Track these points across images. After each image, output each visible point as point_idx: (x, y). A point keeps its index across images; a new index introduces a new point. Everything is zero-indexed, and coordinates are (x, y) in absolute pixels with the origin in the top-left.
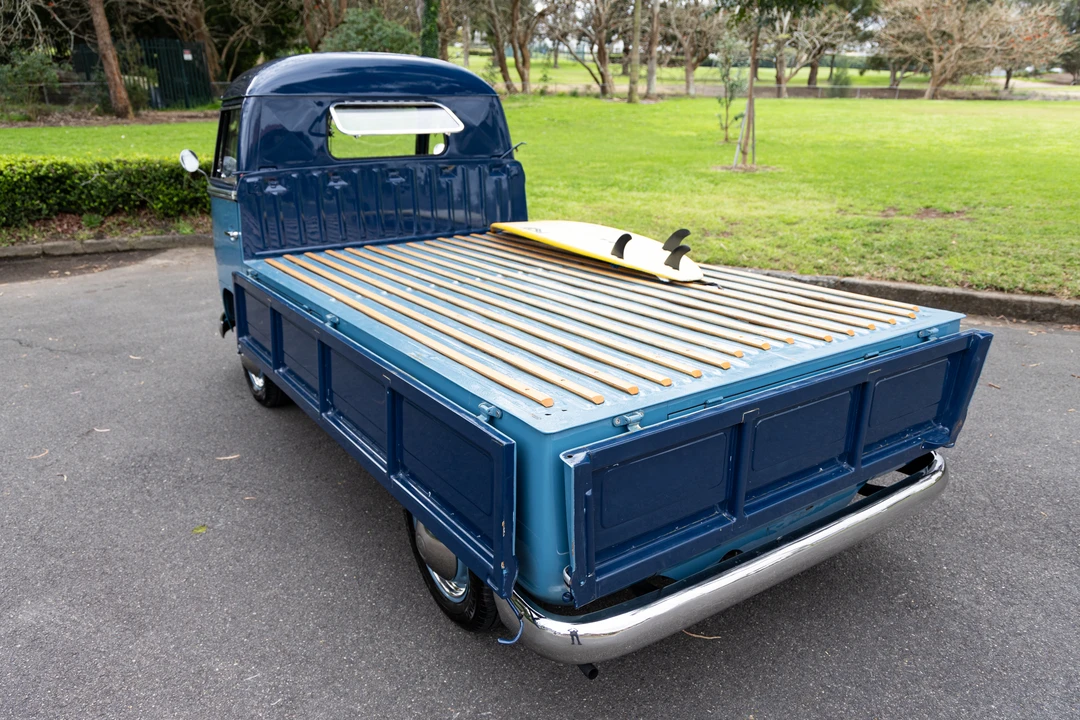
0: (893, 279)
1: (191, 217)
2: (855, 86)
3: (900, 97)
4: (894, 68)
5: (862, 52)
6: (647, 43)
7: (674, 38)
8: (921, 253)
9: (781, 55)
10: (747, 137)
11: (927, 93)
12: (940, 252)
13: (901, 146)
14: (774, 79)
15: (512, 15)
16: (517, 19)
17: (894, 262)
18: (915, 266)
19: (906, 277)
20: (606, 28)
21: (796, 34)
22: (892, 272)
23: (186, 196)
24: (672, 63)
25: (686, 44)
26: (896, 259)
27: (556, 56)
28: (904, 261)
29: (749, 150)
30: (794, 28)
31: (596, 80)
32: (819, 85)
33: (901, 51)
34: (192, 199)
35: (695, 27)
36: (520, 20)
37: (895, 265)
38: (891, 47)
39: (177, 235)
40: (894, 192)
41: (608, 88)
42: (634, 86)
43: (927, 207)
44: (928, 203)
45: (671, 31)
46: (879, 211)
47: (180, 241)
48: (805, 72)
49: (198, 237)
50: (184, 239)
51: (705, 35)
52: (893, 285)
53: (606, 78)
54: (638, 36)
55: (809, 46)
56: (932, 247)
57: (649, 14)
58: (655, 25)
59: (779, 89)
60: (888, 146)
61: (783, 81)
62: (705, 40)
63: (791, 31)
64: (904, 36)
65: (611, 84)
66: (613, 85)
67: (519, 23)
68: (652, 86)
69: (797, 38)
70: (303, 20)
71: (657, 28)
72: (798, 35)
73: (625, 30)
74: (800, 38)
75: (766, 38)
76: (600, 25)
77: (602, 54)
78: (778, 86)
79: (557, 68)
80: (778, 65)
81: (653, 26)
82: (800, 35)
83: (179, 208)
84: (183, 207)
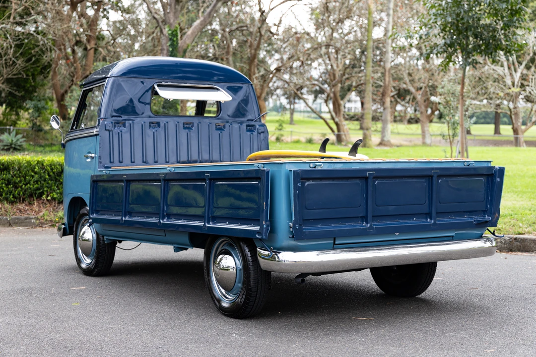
7: (407, 92)
9: (515, 108)
15: (250, 70)
16: (254, 74)
20: (340, 82)
21: (528, 89)
25: (419, 97)
30: (525, 83)
31: (333, 131)
36: (257, 75)
41: (343, 137)
42: (367, 132)
45: (405, 86)
53: (341, 127)
54: (370, 88)
57: (382, 70)
58: (387, 79)
59: (516, 139)
61: (520, 132)
63: (522, 86)
65: (346, 132)
66: (349, 134)
67: (256, 78)
68: (386, 134)
69: (530, 93)
70: (55, 72)
71: (389, 82)
72: (530, 90)
73: (359, 83)
74: (532, 92)
75: (498, 92)
76: (334, 80)
77: (337, 106)
78: (516, 136)
79: (294, 124)
80: (513, 117)
81: (385, 80)
82: (533, 90)
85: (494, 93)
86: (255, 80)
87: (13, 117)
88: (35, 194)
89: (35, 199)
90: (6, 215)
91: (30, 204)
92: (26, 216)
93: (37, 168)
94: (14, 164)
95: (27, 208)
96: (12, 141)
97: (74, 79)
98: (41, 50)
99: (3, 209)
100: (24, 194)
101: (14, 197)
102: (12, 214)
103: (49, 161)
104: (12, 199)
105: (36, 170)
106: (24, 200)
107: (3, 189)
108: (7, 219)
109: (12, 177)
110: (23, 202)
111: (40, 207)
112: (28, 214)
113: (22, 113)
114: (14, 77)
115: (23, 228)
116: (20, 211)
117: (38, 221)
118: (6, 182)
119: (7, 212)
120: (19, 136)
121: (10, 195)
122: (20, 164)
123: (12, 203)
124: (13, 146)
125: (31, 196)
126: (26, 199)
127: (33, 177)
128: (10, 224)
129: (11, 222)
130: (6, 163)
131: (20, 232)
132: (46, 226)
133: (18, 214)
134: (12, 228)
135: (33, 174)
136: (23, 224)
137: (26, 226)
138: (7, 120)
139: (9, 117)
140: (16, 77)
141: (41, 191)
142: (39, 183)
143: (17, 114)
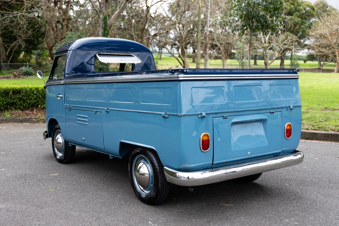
0: (307, 129)
1: (10, 111)
2: (301, 67)
3: (323, 72)
4: (320, 60)
5: (304, 53)
6: (204, 48)
7: (216, 46)
8: (319, 120)
9: (266, 53)
11: (335, 70)
12: (326, 120)
13: (320, 89)
14: (264, 64)
15: (142, 35)
16: (144, 37)
17: (308, 123)
18: (316, 124)
19: (312, 128)
20: (185, 41)
21: (272, 44)
22: (307, 127)
23: (9, 102)
24: (216, 58)
25: (222, 48)
26: (308, 122)
27: (161, 56)
28: (312, 122)
30: (271, 42)
31: (180, 63)
33: (321, 52)
34: (12, 103)
35: (225, 41)
36: (145, 38)
37: (308, 124)
38: (316, 50)
39: (4, 118)
40: (313, 103)
41: (186, 67)
42: (198, 66)
43: (326, 108)
44: (326, 107)
45: (215, 43)
46: (305, 109)
47: (5, 120)
48: (278, 62)
49: (13, 119)
50: (7, 119)
51: (230, 44)
52: (307, 131)
53: (185, 63)
54: (199, 44)
55: (278, 49)
56: (323, 118)
57: (205, 35)
58: (207, 40)
59: (266, 68)
60: (314, 89)
61: (268, 64)
62: (230, 47)
63: (269, 42)
64: (322, 45)
65: (187, 65)
66: (189, 66)
67: (145, 39)
68: (207, 66)
69: (273, 46)
70: (47, 37)
71: (208, 41)
72: (273, 45)
73: (194, 41)
74: (274, 46)
75: (258, 46)
76: (182, 40)
77: (183, 52)
78: (266, 66)
79: (161, 60)
80: (265, 57)
81: (206, 40)
82: (274, 45)
83: (5, 107)
84: (7, 106)
85: (256, 46)
86: (144, 40)
87: (28, 58)
88: (35, 105)
89: (35, 108)
90: (19, 117)
91: (32, 110)
92: (30, 117)
93: (35, 92)
94: (23, 90)
95: (30, 113)
96: (27, 70)
97: (57, 40)
98: (40, 25)
99: (18, 114)
100: (29, 105)
101: (23, 107)
102: (22, 116)
104: (23, 108)
105: (34, 93)
106: (29, 108)
107: (17, 103)
108: (20, 119)
109: (22, 96)
110: (28, 110)
111: (37, 112)
112: (31, 116)
113: (32, 56)
114: (27, 39)
115: (29, 123)
116: (27, 114)
117: (36, 120)
118: (19, 99)
119: (20, 115)
120: (31, 68)
121: (21, 106)
122: (26, 90)
123: (22, 110)
124: (28, 73)
125: (32, 106)
126: (30, 108)
127: (33, 96)
128: (21, 121)
129: (22, 120)
130: (19, 89)
131: (26, 127)
132: (40, 122)
133: (25, 116)
134: (22, 124)
135: (33, 95)
136: (28, 121)
137: (30, 122)
138: (25, 59)
139: (26, 58)
140: (28, 39)
141: (38, 103)
142: (36, 99)
143: (30, 56)
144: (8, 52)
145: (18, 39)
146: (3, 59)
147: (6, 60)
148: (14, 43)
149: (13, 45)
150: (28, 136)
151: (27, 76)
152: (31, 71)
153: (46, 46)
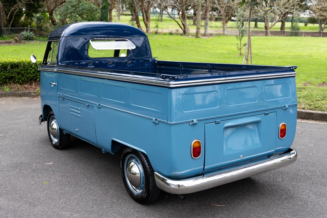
0: (304, 109)
1: (9, 84)
2: (301, 31)
3: (323, 36)
4: (321, 23)
5: (305, 15)
6: (205, 11)
7: (217, 9)
8: (316, 99)
9: (267, 17)
10: (248, 53)
12: (323, 98)
13: (319, 57)
14: (264, 27)
17: (304, 102)
18: (312, 103)
19: (309, 108)
20: (185, 4)
21: (273, 8)
22: (303, 106)
23: (8, 76)
24: (217, 20)
25: (222, 12)
26: (305, 101)
27: (162, 16)
28: (309, 101)
29: (250, 59)
30: (272, 5)
31: (181, 27)
32: (286, 30)
33: (322, 16)
34: (10, 77)
35: (226, 4)
37: (305, 103)
38: (318, 14)
39: (3, 92)
40: (311, 76)
41: (187, 31)
42: (198, 30)
43: (324, 82)
44: (324, 81)
45: (215, 6)
46: (303, 84)
47: (4, 94)
48: (279, 24)
49: (12, 93)
50: (6, 93)
51: (231, 8)
52: (303, 111)
53: (186, 27)
54: (200, 8)
55: (280, 13)
56: (320, 96)
58: (208, 3)
59: (267, 32)
60: (313, 57)
61: (268, 28)
62: (231, 10)
64: (323, 9)
65: (188, 29)
66: (189, 30)
67: (145, 2)
68: (207, 30)
69: (274, 10)
70: (47, 1)
71: (209, 5)
72: (274, 8)
73: (194, 5)
74: (275, 10)
75: (259, 9)
76: (183, 3)
77: (184, 16)
78: (266, 30)
79: (162, 21)
80: (265, 21)
81: (207, 4)
82: (275, 8)
83: (4, 81)
84: (6, 80)
85: (257, 10)
86: (145, 3)
87: (30, 20)
88: (33, 79)
89: (33, 82)
90: (18, 91)
91: (31, 84)
92: (29, 91)
93: (33, 66)
94: (21, 64)
95: (29, 86)
96: (28, 35)
97: (57, 4)
99: (17, 88)
100: (27, 79)
101: (22, 81)
102: (21, 90)
103: (39, 62)
104: (21, 82)
105: (33, 67)
106: (27, 82)
107: (16, 77)
108: (19, 93)
109: (20, 70)
110: (27, 83)
111: (36, 86)
112: (30, 90)
113: (33, 18)
114: (27, 3)
115: (28, 98)
116: (26, 88)
117: (35, 94)
118: (18, 73)
119: (19, 89)
120: (31, 33)
121: (20, 80)
122: (24, 64)
123: (21, 84)
124: (29, 38)
125: (31, 80)
126: (28, 82)
127: (31, 70)
128: (21, 96)
129: (21, 95)
130: (17, 64)
131: (25, 101)
132: (39, 96)
133: (24, 90)
134: (21, 98)
135: (31, 69)
136: (27, 96)
137: (29, 97)
138: (27, 22)
139: (27, 20)
140: (28, 2)
141: (36, 77)
142: (35, 73)
143: (31, 19)
144: (8, 16)
145: (18, 3)
146: (4, 23)
147: (7, 24)
148: (14, 7)
149: (13, 9)
150: (26, 113)
151: (28, 41)
152: (32, 36)
153: (46, 9)
